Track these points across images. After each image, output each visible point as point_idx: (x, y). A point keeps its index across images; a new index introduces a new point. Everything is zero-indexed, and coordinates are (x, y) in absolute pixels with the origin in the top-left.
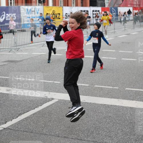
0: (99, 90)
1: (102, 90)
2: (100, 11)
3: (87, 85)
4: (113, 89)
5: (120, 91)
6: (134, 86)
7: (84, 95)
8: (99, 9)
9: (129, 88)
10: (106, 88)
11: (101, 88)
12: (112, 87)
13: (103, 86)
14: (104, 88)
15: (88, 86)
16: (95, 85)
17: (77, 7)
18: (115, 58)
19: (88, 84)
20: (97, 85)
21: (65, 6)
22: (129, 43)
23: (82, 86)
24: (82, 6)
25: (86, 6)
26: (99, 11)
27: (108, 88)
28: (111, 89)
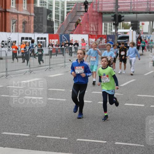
0: (42, 141)
1: (46, 142)
2: (47, 39)
3: (27, 135)
4: (60, 140)
5: (70, 143)
6: (87, 136)
7: (24, 149)
8: (46, 36)
9: (82, 139)
10: (52, 139)
11: (46, 138)
12: (60, 138)
13: (48, 136)
14: (49, 138)
15: (29, 137)
16: (38, 135)
17: (17, 33)
18: (65, 100)
19: (29, 134)
20: (41, 135)
23: (20, 136)
24: (24, 31)
25: (29, 32)
26: (45, 39)
27: (54, 139)
28: (58, 139)
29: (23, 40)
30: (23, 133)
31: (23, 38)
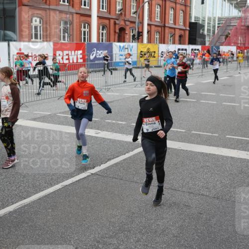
0: (196, 137)
1: (199, 137)
2: (200, 50)
3: (183, 131)
4: (212, 136)
5: (220, 138)
8: (199, 47)
9: (231, 136)
10: (204, 134)
11: (199, 134)
12: (211, 134)
13: (200, 132)
14: (202, 134)
15: (185, 132)
16: (192, 131)
17: (174, 45)
18: (215, 102)
20: (195, 131)
21: (161, 43)
22: (231, 86)
23: (177, 131)
24: (180, 43)
25: (184, 44)
26: (198, 50)
27: (206, 135)
28: (209, 136)
29: (179, 51)
30: (179, 128)
31: (179, 49)
